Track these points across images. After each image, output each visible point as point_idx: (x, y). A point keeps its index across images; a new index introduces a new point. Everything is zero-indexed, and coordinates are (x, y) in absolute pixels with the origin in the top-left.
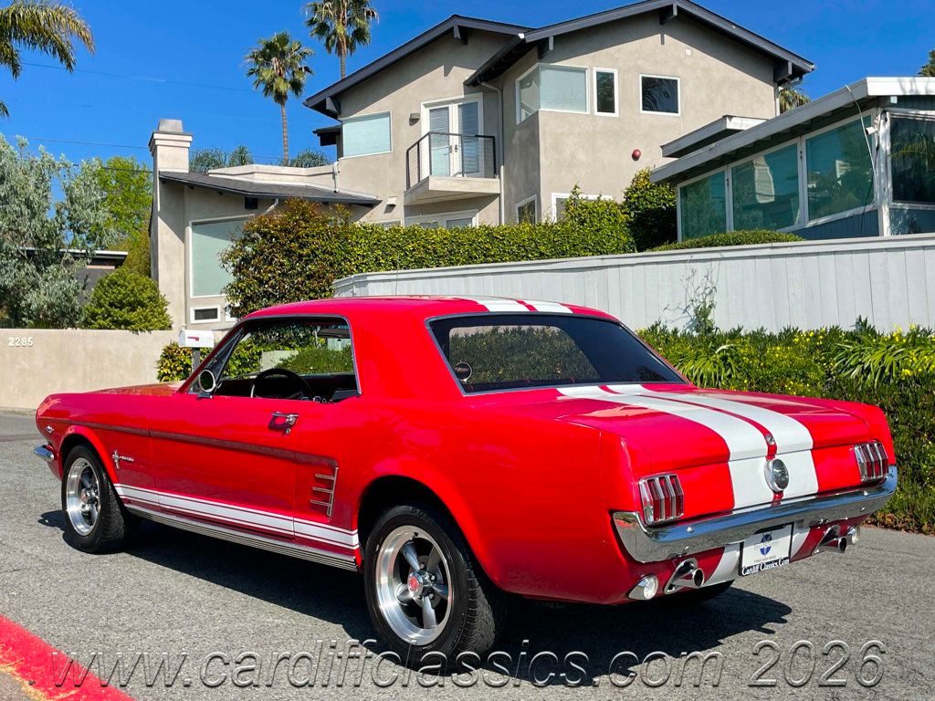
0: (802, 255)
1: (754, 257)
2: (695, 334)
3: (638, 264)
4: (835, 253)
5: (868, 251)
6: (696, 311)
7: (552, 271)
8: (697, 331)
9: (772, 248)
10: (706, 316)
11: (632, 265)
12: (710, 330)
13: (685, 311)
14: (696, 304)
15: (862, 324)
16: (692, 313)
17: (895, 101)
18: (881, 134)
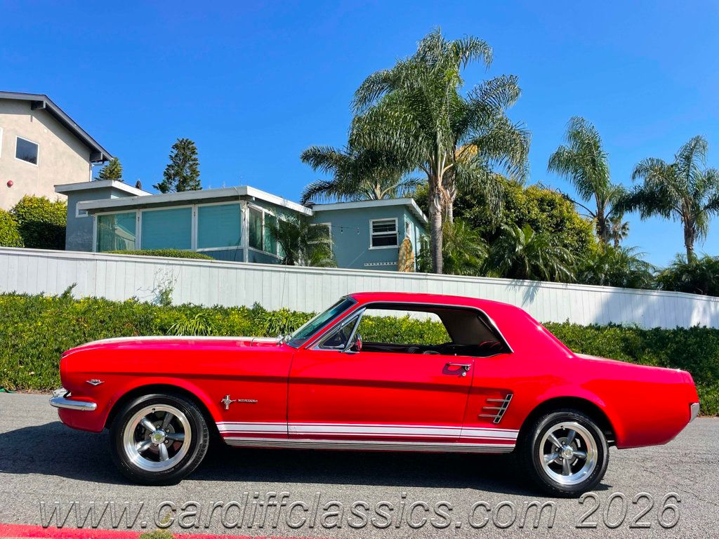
0: (228, 268)
1: (200, 266)
2: (159, 305)
3: (121, 261)
4: (246, 269)
5: (263, 270)
6: (160, 291)
7: (48, 257)
8: (161, 302)
9: (212, 262)
10: (167, 296)
11: (116, 261)
12: (169, 303)
13: (153, 292)
14: (161, 288)
15: (256, 305)
16: (158, 293)
17: (254, 199)
18: (246, 213)
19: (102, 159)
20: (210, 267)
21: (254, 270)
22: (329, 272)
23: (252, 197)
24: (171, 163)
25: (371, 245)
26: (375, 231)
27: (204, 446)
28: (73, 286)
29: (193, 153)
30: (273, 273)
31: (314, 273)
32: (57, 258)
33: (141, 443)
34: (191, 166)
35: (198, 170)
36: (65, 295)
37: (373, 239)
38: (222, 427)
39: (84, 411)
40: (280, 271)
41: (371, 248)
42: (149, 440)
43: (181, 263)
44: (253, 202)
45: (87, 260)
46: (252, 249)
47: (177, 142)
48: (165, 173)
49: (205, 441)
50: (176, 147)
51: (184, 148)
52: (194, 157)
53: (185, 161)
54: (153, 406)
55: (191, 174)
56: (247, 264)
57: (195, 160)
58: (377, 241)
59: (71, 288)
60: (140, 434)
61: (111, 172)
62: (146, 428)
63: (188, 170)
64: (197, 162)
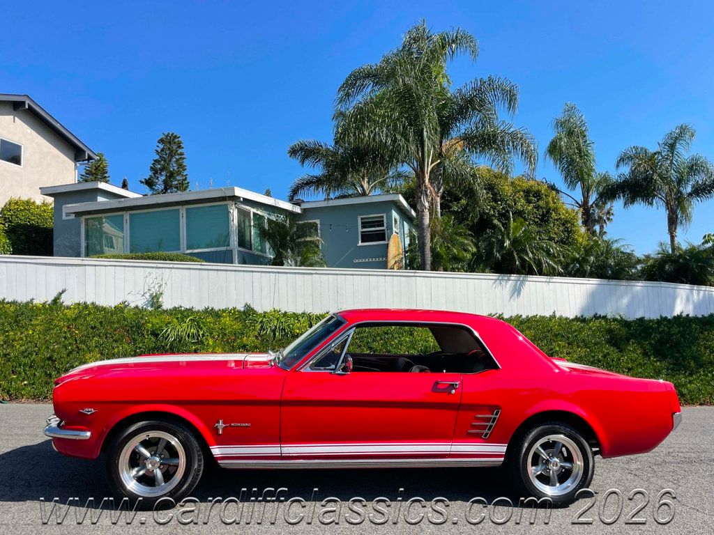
0: (217, 270)
1: (190, 269)
2: (150, 309)
3: (110, 266)
4: (235, 271)
5: (252, 271)
6: (151, 295)
8: (152, 307)
9: (201, 265)
10: (158, 299)
11: (106, 266)
12: (160, 306)
13: (143, 295)
14: (151, 292)
15: (247, 306)
16: (148, 297)
17: (242, 199)
18: (234, 214)
19: (87, 158)
20: (199, 269)
21: (244, 271)
22: (318, 272)
23: (239, 198)
24: (157, 157)
25: (360, 242)
26: (363, 227)
27: (199, 470)
28: (63, 292)
29: (179, 147)
30: (263, 274)
31: (304, 274)
32: (46, 264)
33: (136, 469)
34: (177, 160)
35: (184, 164)
36: (55, 301)
37: (362, 235)
38: (216, 451)
39: (79, 440)
40: (269, 272)
41: (360, 244)
42: (144, 467)
43: (171, 266)
44: (241, 202)
45: (76, 265)
46: (241, 249)
47: (163, 136)
48: (151, 167)
49: (199, 466)
50: (161, 141)
51: (170, 143)
52: (180, 151)
53: (171, 155)
54: (147, 433)
55: (178, 168)
56: (236, 266)
57: (182, 154)
58: (366, 238)
59: (60, 294)
60: (135, 460)
61: (96, 169)
62: (141, 454)
63: (175, 165)
64: (183, 156)
